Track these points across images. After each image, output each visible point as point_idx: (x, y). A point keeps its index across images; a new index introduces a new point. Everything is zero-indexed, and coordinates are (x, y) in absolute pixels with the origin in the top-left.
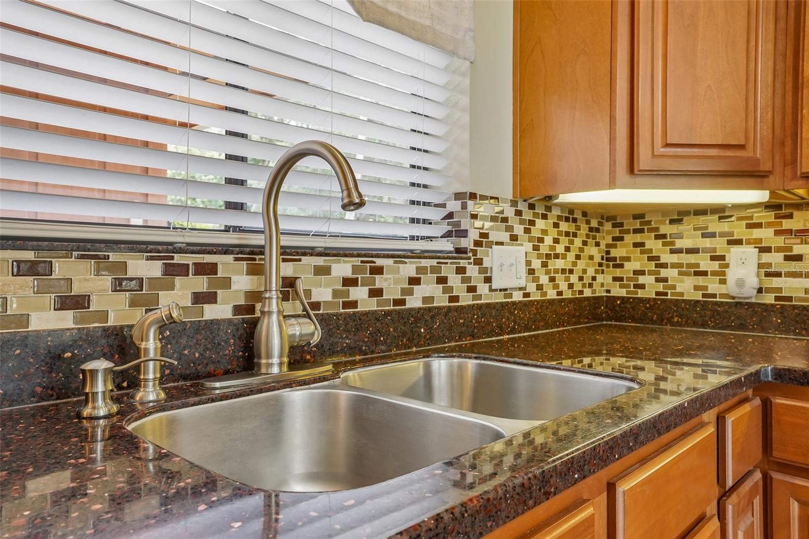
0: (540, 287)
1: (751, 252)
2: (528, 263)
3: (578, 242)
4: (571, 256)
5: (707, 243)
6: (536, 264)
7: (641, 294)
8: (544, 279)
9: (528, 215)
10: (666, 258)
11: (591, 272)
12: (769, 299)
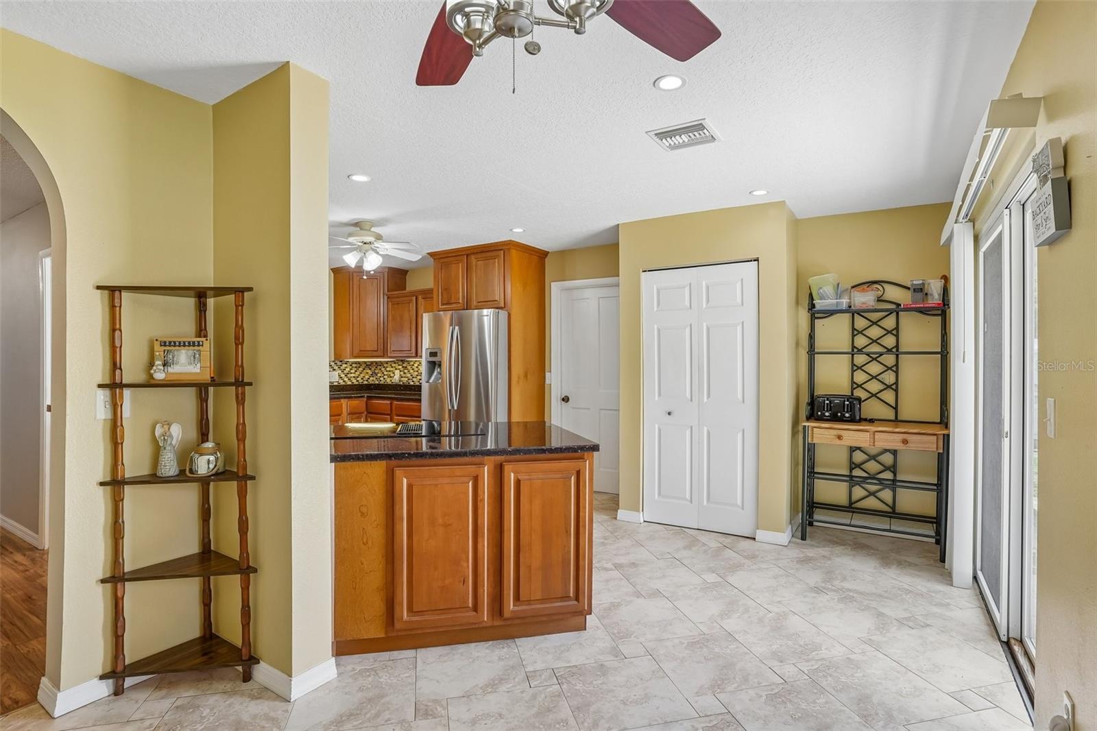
0: (344, 381)
1: (399, 371)
2: (339, 375)
3: (361, 369)
4: (357, 373)
5: (392, 369)
6: (343, 376)
7: (381, 383)
8: (346, 379)
9: (339, 363)
10: (385, 373)
11: (367, 377)
12: (401, 383)
